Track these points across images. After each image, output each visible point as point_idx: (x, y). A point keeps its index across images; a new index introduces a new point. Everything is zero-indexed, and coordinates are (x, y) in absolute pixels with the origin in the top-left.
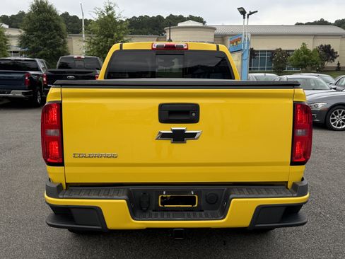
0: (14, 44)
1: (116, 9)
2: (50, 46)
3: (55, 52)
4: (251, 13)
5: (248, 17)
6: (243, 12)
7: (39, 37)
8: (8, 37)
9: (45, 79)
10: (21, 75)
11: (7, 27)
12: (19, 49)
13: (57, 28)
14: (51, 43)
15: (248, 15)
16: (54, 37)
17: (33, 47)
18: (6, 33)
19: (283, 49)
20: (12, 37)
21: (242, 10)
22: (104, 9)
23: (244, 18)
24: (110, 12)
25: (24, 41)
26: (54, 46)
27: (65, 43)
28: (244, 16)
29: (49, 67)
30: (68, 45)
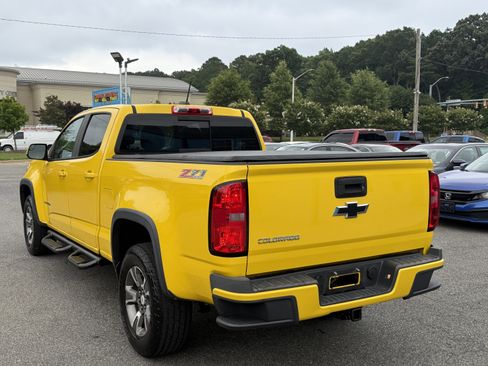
4: (129, 61)
5: (126, 66)
6: (118, 59)
15: (126, 63)
21: (117, 56)
23: (121, 66)
28: (120, 64)
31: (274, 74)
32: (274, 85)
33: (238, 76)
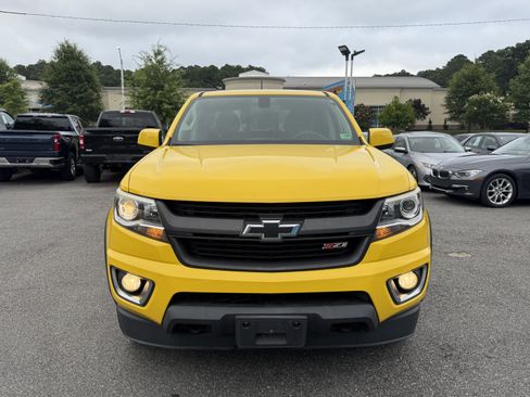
0: (33, 100)
1: (166, 54)
2: (81, 101)
3: (87, 110)
4: (356, 53)
5: (352, 59)
6: (345, 51)
7: (66, 90)
8: (26, 90)
9: (81, 142)
10: (49, 137)
11: (24, 78)
12: (41, 106)
13: (89, 79)
14: (81, 98)
15: (352, 56)
16: (85, 91)
17: (59, 104)
18: (23, 86)
19: (366, 104)
20: (31, 90)
21: (344, 49)
22: (152, 54)
23: (347, 59)
24: (159, 57)
25: (46, 96)
26: (86, 101)
27: (99, 97)
28: (347, 56)
29: (85, 126)
30: (103, 100)
31: (523, 66)
32: (523, 76)
33: (482, 69)
